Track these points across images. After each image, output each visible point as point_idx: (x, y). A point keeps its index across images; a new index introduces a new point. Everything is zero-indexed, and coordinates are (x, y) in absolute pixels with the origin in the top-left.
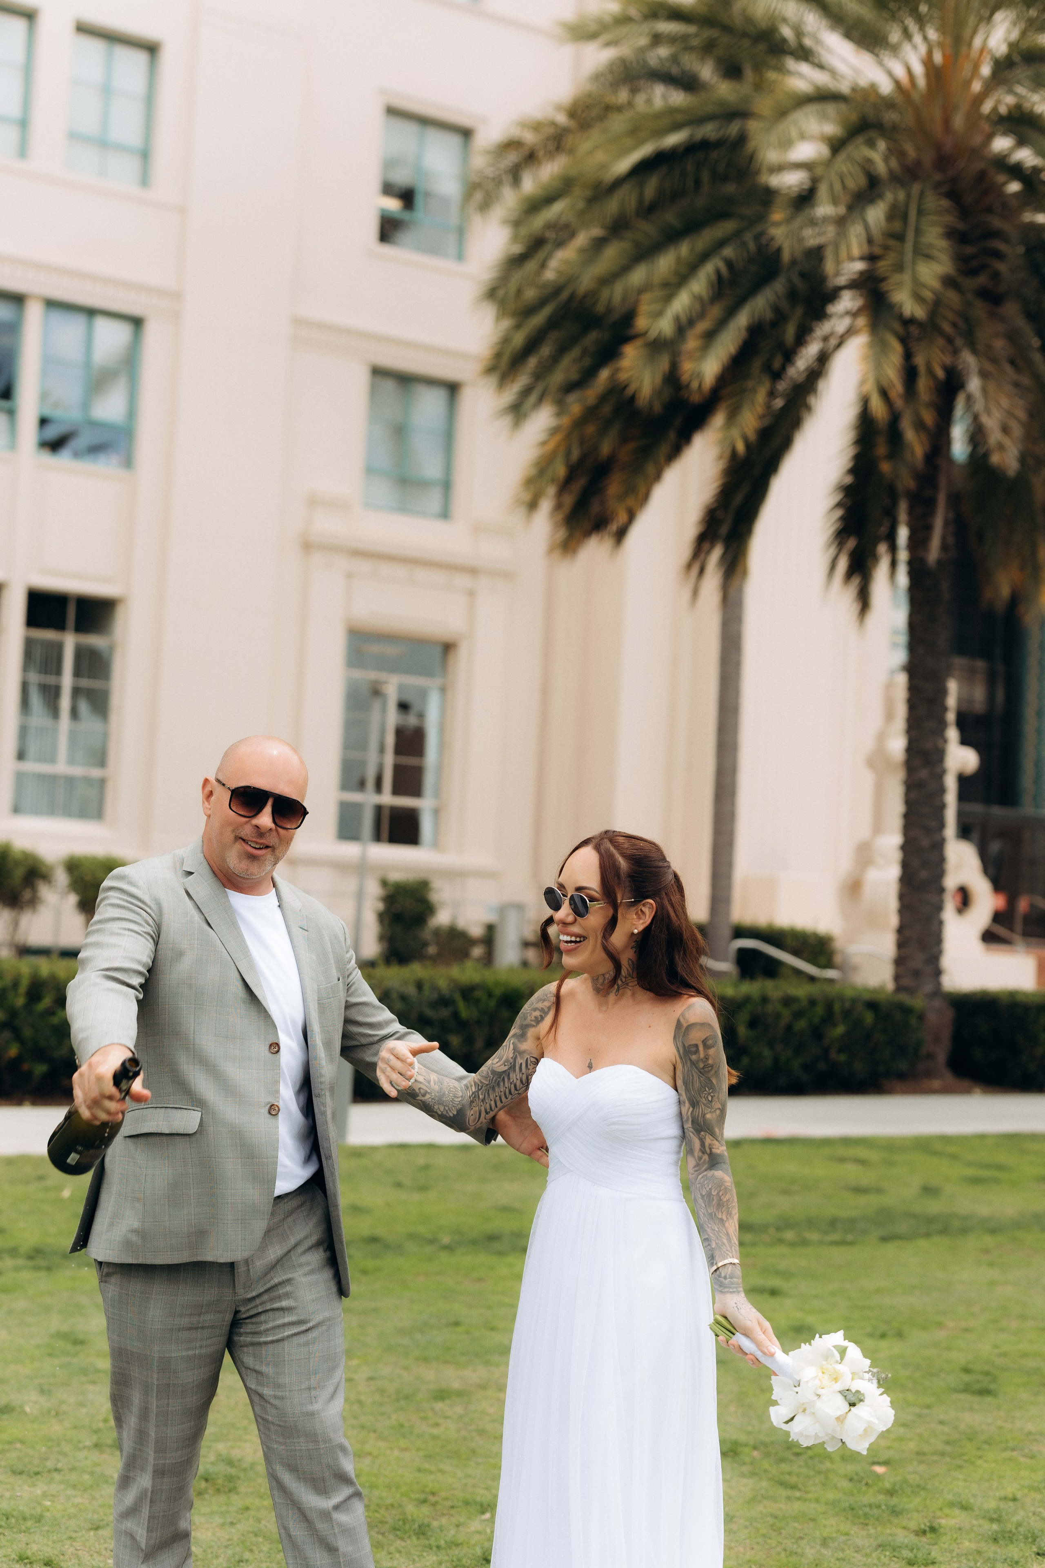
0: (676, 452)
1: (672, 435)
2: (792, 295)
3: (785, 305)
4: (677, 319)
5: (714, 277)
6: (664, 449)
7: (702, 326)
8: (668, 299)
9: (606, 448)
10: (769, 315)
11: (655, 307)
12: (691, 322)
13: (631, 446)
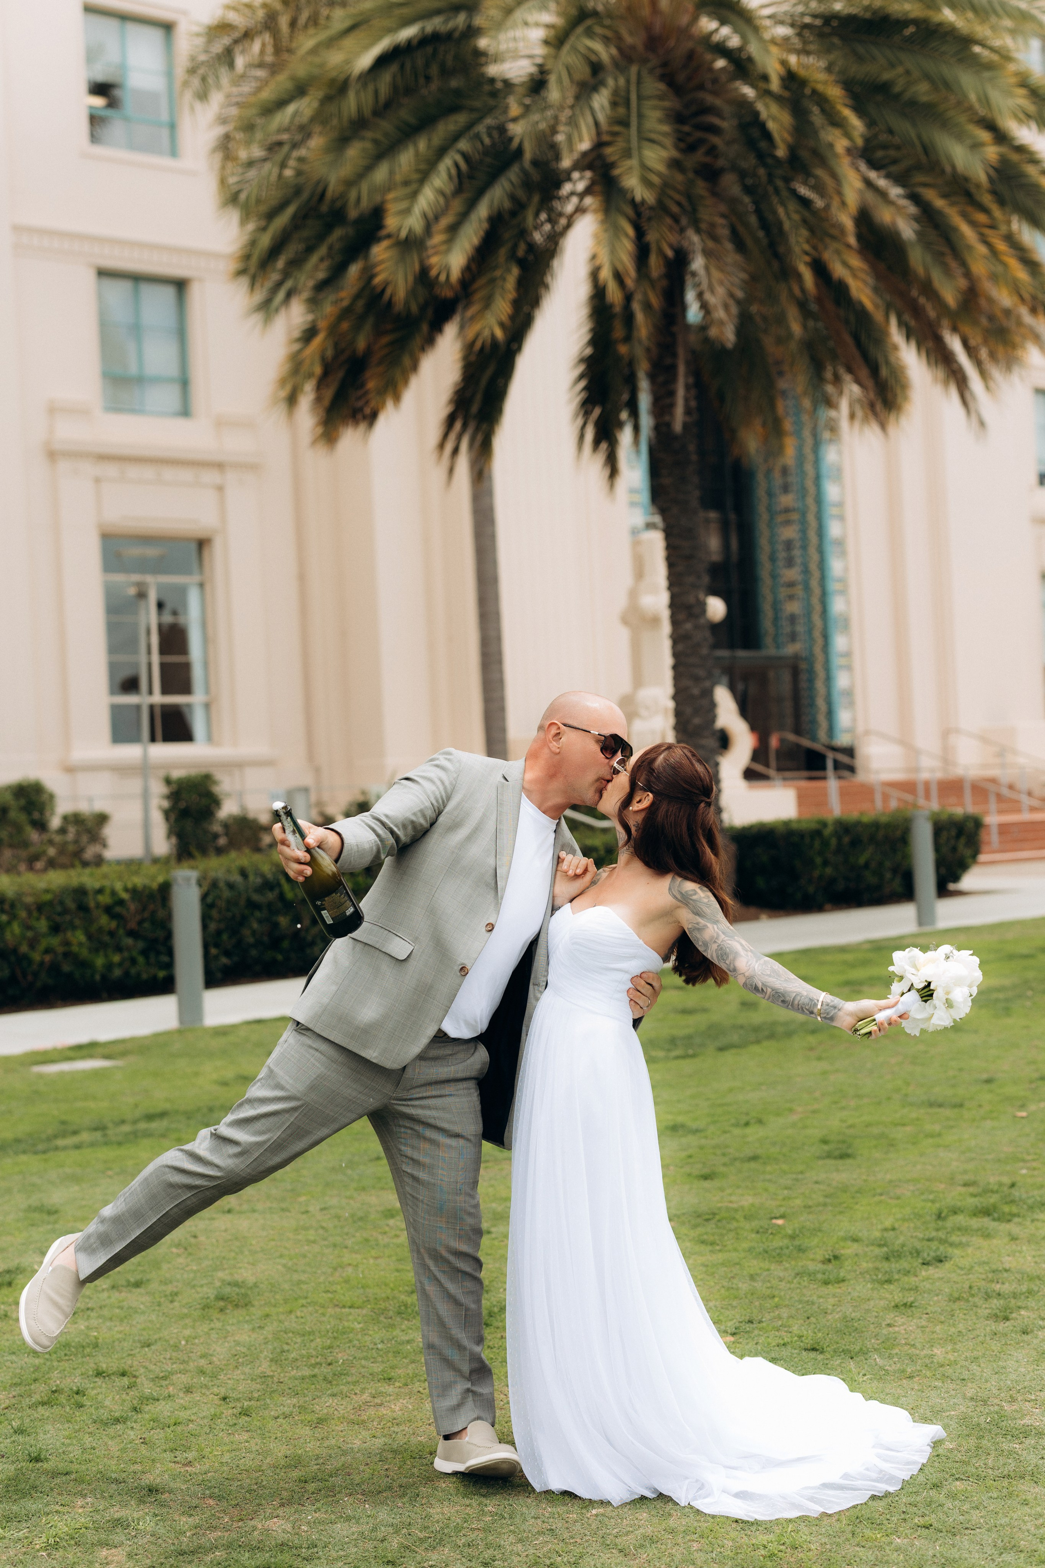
0: (430, 341)
1: (425, 328)
2: (527, 184)
3: (520, 194)
4: (425, 215)
5: (454, 172)
6: (418, 341)
7: (445, 222)
8: (414, 195)
9: (361, 344)
10: (507, 204)
11: (403, 205)
12: (437, 218)
13: (385, 340)
